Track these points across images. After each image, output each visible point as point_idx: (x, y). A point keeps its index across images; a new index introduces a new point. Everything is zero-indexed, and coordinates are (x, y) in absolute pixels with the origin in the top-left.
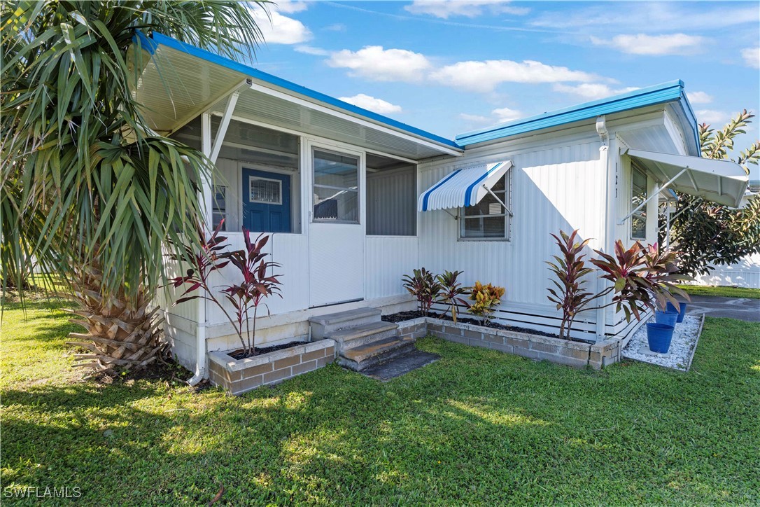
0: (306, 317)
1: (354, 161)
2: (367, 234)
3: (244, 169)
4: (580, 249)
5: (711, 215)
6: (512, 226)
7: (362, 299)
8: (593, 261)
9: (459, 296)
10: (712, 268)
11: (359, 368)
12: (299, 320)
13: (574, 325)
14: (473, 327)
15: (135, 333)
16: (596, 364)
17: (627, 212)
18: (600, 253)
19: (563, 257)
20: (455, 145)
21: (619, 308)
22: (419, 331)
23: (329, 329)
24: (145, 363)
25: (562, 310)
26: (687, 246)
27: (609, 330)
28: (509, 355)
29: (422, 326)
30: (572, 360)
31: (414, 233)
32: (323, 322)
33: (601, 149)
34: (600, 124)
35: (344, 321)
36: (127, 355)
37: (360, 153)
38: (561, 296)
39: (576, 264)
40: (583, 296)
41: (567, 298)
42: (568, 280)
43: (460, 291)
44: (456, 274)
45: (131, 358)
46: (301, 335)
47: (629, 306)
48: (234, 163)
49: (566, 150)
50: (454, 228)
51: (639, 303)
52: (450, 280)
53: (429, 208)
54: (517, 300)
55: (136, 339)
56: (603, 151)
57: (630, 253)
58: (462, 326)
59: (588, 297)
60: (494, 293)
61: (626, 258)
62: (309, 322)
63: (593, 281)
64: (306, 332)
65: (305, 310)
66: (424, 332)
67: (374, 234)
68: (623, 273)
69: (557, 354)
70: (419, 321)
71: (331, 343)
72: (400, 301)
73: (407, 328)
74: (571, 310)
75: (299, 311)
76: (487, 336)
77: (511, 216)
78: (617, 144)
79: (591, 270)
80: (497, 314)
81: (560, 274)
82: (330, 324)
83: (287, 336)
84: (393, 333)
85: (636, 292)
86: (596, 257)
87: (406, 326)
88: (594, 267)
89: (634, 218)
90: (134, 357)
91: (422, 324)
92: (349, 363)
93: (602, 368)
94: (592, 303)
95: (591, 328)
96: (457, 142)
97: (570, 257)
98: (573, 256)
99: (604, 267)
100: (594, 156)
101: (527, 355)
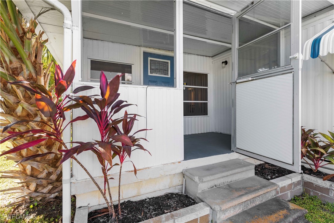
0: (180, 170)
3: (145, 53)
12: (173, 172)
15: (46, 171)
22: (296, 189)
23: (203, 187)
24: (53, 196)
29: (298, 183)
32: (196, 179)
35: (220, 178)
36: (40, 189)
45: (42, 191)
46: (175, 186)
48: (138, 48)
55: (47, 176)
62: (183, 174)
64: (180, 183)
65: (179, 162)
66: (300, 189)
70: (296, 178)
71: (205, 211)
73: (285, 186)
75: (174, 163)
82: (205, 182)
83: (161, 188)
87: (283, 185)
90: (45, 190)
91: (298, 181)
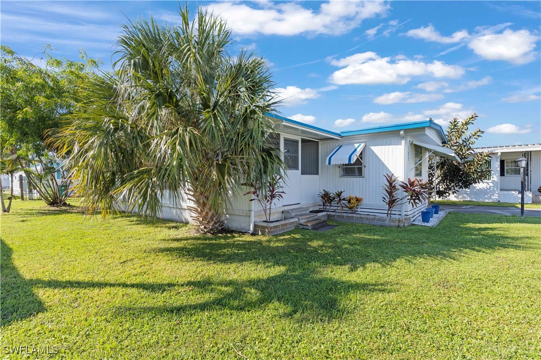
0: (282, 210)
1: (297, 142)
2: (302, 174)
4: (394, 181)
5: (456, 164)
6: (365, 171)
7: (299, 204)
8: (400, 185)
9: (343, 201)
10: (458, 191)
11: (310, 228)
12: (279, 211)
13: (392, 212)
14: (349, 215)
16: (401, 225)
17: (413, 166)
18: (402, 182)
19: (388, 184)
20: (340, 136)
21: (409, 203)
22: (326, 217)
23: (293, 214)
25: (388, 205)
26: (445, 180)
27: (406, 213)
28: (367, 224)
30: (392, 224)
31: (317, 174)
32: (290, 212)
33: (402, 141)
34: (402, 132)
35: (298, 212)
37: (299, 138)
38: (387, 200)
39: (393, 187)
40: (396, 199)
41: (389, 201)
42: (390, 193)
43: (344, 199)
44: (341, 192)
46: (280, 218)
47: (413, 202)
49: (388, 140)
50: (338, 172)
51: (417, 201)
52: (339, 195)
53: (332, 163)
54: (368, 203)
56: (403, 142)
57: (413, 182)
58: (345, 214)
59: (398, 200)
60: (358, 200)
61: (412, 184)
62: (283, 212)
63: (400, 193)
64: (281, 216)
65: (281, 207)
67: (304, 174)
68: (411, 190)
69: (387, 222)
70: (325, 213)
71: (297, 220)
72: (313, 205)
74: (392, 205)
76: (356, 218)
77: (365, 167)
78: (409, 139)
79: (399, 189)
80: (359, 210)
81: (387, 191)
83: (275, 218)
84: (316, 217)
85: (416, 196)
86: (401, 184)
87: (320, 215)
88: (400, 188)
89: (416, 167)
92: (305, 227)
93: (404, 226)
94: (400, 202)
95: (399, 213)
96: (341, 134)
97: (391, 184)
98: (392, 184)
99: (404, 188)
100: (399, 144)
101: (374, 224)
